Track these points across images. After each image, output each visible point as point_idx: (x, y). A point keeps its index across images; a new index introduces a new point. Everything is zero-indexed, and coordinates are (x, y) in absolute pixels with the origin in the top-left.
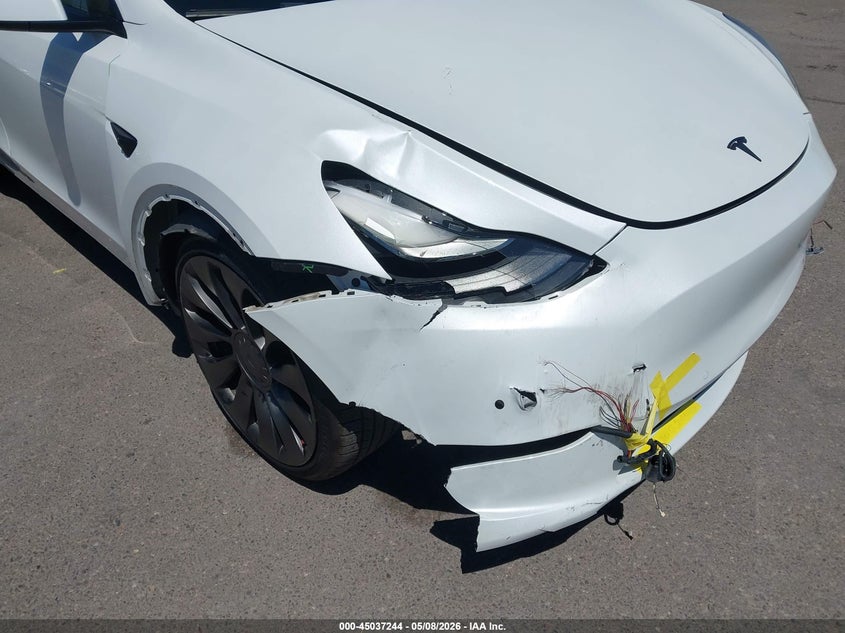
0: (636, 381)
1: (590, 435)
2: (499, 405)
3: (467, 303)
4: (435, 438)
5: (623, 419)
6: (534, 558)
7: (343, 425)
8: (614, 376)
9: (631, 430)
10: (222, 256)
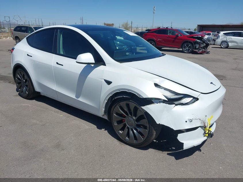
0: (206, 118)
1: (200, 128)
2: (186, 122)
3: (178, 106)
4: (175, 129)
5: (204, 125)
6: (188, 157)
7: (154, 130)
8: (202, 117)
9: (206, 127)
10: (130, 101)
